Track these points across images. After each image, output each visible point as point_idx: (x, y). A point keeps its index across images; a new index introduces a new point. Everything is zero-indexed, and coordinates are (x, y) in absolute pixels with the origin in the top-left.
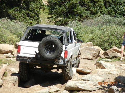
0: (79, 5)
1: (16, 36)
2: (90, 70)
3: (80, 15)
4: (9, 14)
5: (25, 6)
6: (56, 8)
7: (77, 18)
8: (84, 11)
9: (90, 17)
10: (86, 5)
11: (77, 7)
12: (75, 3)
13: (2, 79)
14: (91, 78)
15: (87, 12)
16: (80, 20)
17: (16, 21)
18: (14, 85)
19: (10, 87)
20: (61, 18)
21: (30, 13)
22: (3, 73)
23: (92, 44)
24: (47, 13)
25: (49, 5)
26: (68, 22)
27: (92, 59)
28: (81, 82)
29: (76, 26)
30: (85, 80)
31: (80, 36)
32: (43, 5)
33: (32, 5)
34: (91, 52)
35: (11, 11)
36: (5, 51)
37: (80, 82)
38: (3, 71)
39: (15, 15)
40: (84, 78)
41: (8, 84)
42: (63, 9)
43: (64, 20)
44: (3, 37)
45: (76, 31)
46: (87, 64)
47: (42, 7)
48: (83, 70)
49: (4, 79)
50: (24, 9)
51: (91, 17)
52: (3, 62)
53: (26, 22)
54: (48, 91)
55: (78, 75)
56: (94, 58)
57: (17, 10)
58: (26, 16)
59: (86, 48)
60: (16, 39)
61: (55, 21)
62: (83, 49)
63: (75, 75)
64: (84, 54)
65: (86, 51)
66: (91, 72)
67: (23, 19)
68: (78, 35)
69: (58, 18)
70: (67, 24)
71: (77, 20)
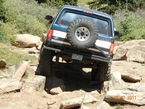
1: (44, 26)
2: (140, 76)
3: (131, 2)
7: (127, 6)
13: (20, 81)
14: (140, 87)
16: (131, 10)
17: (46, 4)
18: (37, 91)
19: (31, 93)
20: (106, 5)
22: (23, 73)
26: (115, 10)
27: (144, 63)
28: (127, 93)
29: (126, 17)
30: (132, 89)
31: (130, 31)
34: (143, 52)
36: (28, 44)
37: (125, 91)
38: (23, 70)
40: (130, 87)
41: (29, 88)
43: (110, 8)
44: (27, 26)
45: (125, 23)
46: (137, 68)
48: (130, 77)
49: (24, 82)
52: (25, 58)
53: (60, 7)
54: (82, 101)
55: (124, 82)
59: (137, 47)
60: (44, 28)
61: (99, 8)
62: (132, 48)
63: (119, 82)
64: (133, 55)
65: (136, 51)
66: (140, 79)
67: (55, 3)
68: (127, 29)
69: (103, 4)
70: (113, 14)
71: (127, 8)
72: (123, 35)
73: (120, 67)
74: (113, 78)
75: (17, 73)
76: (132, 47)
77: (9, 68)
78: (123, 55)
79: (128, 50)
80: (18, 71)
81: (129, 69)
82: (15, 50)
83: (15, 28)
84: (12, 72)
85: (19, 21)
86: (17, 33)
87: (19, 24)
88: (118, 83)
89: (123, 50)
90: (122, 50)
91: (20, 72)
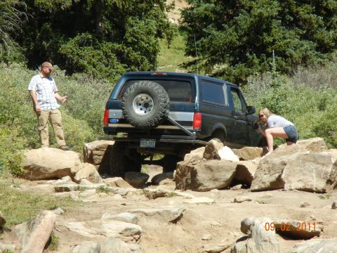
0: (280, 21)
1: (86, 125)
2: (320, 223)
3: (282, 54)
4: (62, 55)
5: (113, 28)
6: (209, 34)
7: (274, 64)
8: (297, 40)
9: (316, 60)
10: (301, 23)
11: (274, 30)
12: (266, 14)
14: (321, 249)
15: (307, 44)
16: (283, 71)
17: (86, 75)
20: (224, 66)
21: (126, 51)
22: (47, 239)
23: (324, 143)
24: (179, 49)
25: (185, 24)
26: (247, 76)
27: (324, 192)
29: (273, 88)
32: (168, 25)
33: (132, 26)
34: (320, 167)
35: (68, 47)
36: (51, 171)
38: (46, 231)
39: (81, 57)
40: (299, 250)
42: (231, 35)
45: (272, 103)
46: (309, 205)
47: (163, 30)
48: (296, 227)
50: (109, 38)
51: (319, 59)
52: (47, 203)
53: (117, 78)
55: (281, 240)
56: (329, 188)
57: (88, 43)
58: (115, 61)
59: (305, 157)
60: (85, 132)
62: (294, 159)
63: (272, 241)
64: (298, 175)
65: (304, 166)
66: (320, 230)
67: (106, 72)
69: (217, 65)
70: (244, 84)
71: (274, 68)
73: (270, 205)
74: (257, 233)
75: (31, 240)
76: (293, 157)
77: (13, 230)
78: (273, 178)
79: (285, 164)
80: (34, 234)
81: (291, 208)
82: (22, 186)
83: (17, 136)
84: (20, 238)
85: (27, 119)
86: (25, 147)
87: (27, 126)
88: (268, 243)
89: (274, 165)
90: (271, 166)
91: (38, 236)
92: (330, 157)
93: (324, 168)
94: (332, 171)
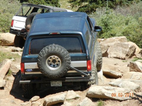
2: (122, 72)
7: (107, 4)
9: (125, 3)
13: (4, 78)
14: (122, 83)
16: (111, 7)
20: (86, 3)
22: (7, 71)
23: (126, 39)
26: (96, 8)
27: (124, 59)
28: (109, 89)
29: (106, 14)
30: (114, 85)
31: (111, 28)
34: (124, 49)
36: (11, 43)
37: (107, 87)
38: (7, 68)
40: (112, 83)
43: (91, 6)
45: (106, 20)
46: (118, 64)
48: (112, 73)
49: (8, 79)
51: (127, 3)
52: (8, 56)
54: (64, 97)
55: (105, 79)
56: (127, 58)
59: (118, 44)
61: (79, 6)
63: (101, 78)
64: (114, 51)
65: (117, 48)
66: (122, 75)
67: (37, 2)
68: (107, 26)
69: (84, 3)
70: (94, 12)
71: (107, 6)
72: (104, 32)
76: (113, 44)
78: (104, 52)
79: (109, 47)
81: (110, 65)
85: (2, 20)
86: (1, 32)
87: (2, 23)
88: (99, 79)
90: (103, 47)
91: (3, 70)
92: (128, 45)
93: (125, 49)
94: (129, 51)
